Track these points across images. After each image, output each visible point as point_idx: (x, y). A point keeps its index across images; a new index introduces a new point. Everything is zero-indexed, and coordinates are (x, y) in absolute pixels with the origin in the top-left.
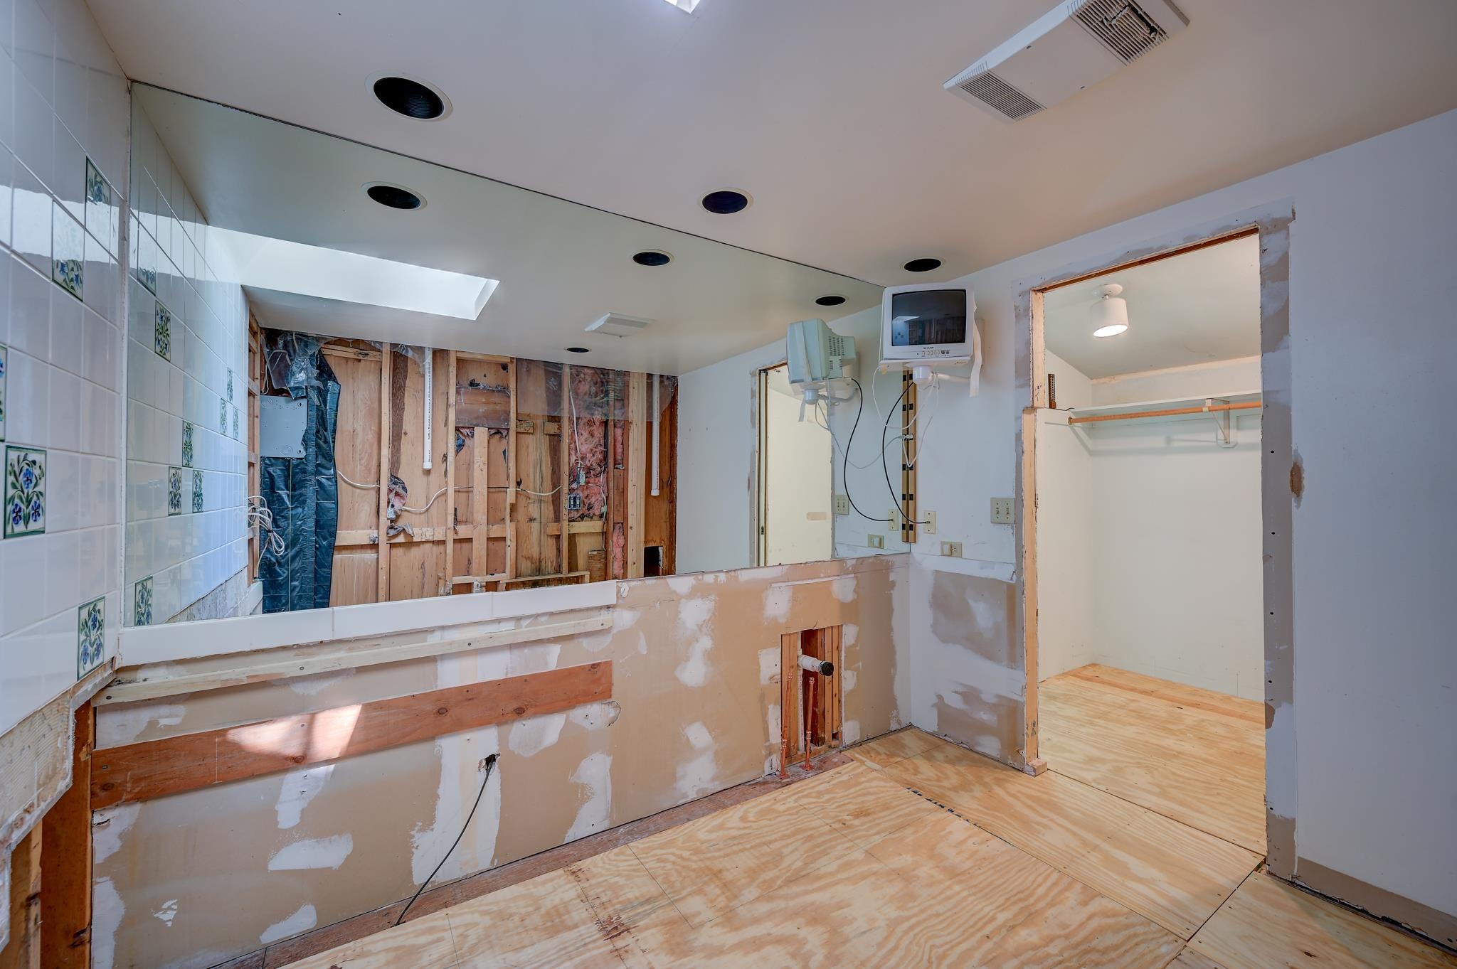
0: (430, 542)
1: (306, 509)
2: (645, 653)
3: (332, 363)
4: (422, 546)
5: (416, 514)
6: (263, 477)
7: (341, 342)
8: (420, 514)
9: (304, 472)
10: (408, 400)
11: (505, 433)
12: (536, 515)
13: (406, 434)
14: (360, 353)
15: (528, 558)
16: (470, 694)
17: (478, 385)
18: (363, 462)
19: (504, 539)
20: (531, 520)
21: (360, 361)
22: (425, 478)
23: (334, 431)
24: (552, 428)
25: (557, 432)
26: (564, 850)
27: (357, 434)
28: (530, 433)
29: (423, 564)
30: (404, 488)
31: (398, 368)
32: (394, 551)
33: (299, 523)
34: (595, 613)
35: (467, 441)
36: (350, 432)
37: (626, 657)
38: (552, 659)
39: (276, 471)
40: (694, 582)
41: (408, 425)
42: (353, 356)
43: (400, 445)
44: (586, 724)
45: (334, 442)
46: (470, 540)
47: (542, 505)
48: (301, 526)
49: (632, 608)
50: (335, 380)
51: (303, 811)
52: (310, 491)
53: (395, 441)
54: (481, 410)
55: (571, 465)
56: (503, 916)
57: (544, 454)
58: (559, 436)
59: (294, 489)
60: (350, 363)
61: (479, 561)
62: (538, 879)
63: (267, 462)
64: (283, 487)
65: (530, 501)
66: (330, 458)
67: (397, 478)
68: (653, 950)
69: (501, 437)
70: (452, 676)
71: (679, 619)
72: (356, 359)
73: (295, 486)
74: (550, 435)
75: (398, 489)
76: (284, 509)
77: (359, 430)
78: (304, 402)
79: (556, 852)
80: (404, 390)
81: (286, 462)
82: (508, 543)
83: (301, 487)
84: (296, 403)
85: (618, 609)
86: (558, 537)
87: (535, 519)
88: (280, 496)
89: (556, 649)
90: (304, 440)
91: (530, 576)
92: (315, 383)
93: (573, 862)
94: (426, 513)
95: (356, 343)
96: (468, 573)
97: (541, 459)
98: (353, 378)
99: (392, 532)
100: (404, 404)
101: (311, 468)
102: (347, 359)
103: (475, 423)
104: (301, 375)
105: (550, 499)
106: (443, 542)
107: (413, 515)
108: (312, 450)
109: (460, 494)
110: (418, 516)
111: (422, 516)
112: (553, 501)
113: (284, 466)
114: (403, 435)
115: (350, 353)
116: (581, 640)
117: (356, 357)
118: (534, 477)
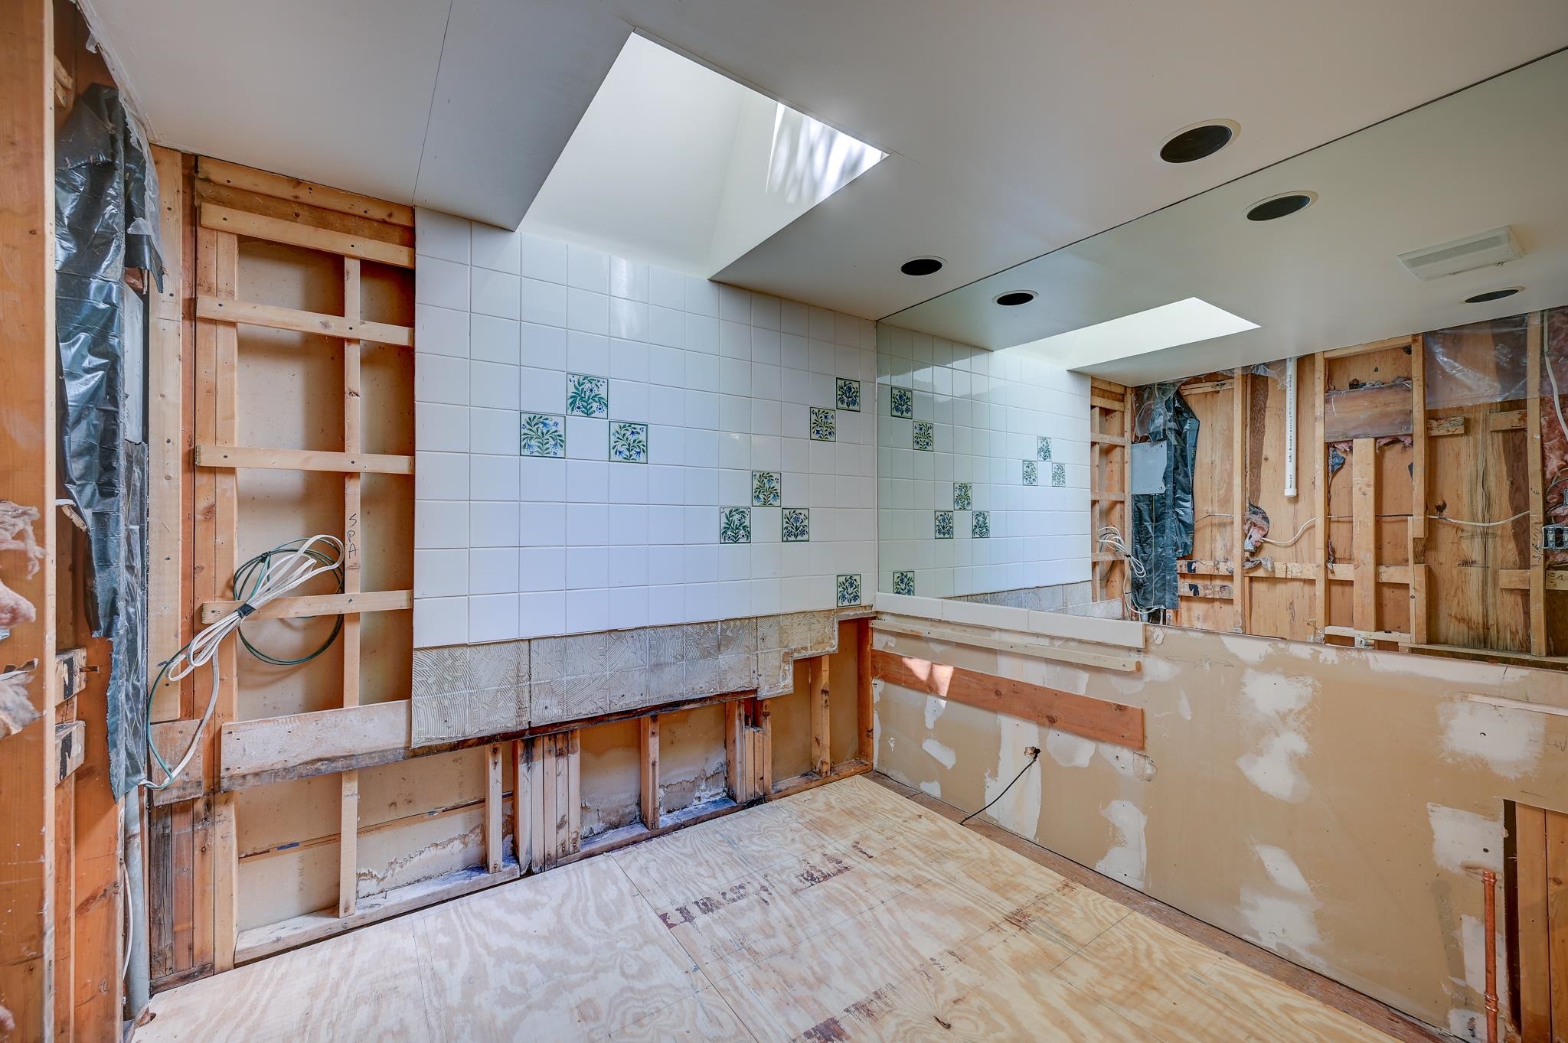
0: (1300, 580)
1: (1165, 538)
2: (1189, 718)
3: (1192, 403)
4: (1289, 584)
5: (1279, 547)
6: (1134, 511)
7: (1196, 380)
8: (1287, 547)
9: (1164, 505)
10: (1269, 421)
11: (1408, 441)
12: (1476, 555)
13: (1266, 459)
14: (1218, 385)
15: (1461, 620)
16: (1017, 689)
17: (1364, 384)
18: (1221, 492)
19: (1406, 586)
20: (1466, 563)
21: (1218, 392)
22: (1291, 507)
23: (1193, 466)
24: (1511, 419)
25: (1517, 424)
26: (1090, 874)
27: (1216, 465)
28: (1457, 435)
29: (1291, 604)
30: (1266, 519)
31: (1258, 390)
32: (1256, 586)
33: (1160, 550)
34: (1124, 653)
35: (1348, 458)
36: (1208, 464)
37: (1163, 714)
38: (1081, 685)
39: (1143, 506)
40: (1270, 650)
41: (1268, 450)
42: (1210, 389)
43: (1260, 472)
44: (1117, 765)
45: (1193, 476)
46: (1350, 583)
47: (1490, 541)
48: (1161, 553)
49: (1168, 658)
50: (1194, 416)
51: (935, 722)
52: (1170, 522)
53: (1255, 468)
54: (1362, 417)
55: (1548, 476)
56: (994, 862)
57: (1491, 462)
58: (1524, 430)
59: (1157, 521)
60: (1209, 397)
61: (1363, 611)
62: (1044, 869)
63: (1137, 499)
64: (1148, 519)
65: (1464, 534)
66: (1189, 490)
67: (1257, 508)
68: (1009, 947)
69: (1405, 447)
70: (1008, 669)
71: (1244, 693)
72: (1215, 392)
73: (1159, 518)
74: (1504, 432)
75: (1257, 519)
76: (1149, 538)
77: (1218, 462)
78: (1164, 444)
79: (1084, 870)
80: (1265, 412)
81: (1149, 497)
82: (1412, 592)
83: (1162, 519)
84: (1158, 446)
85: (1151, 656)
86: (1525, 594)
87: (1473, 562)
88: (1146, 527)
89: (1084, 677)
90: (1165, 478)
91: (1464, 646)
92: (1172, 425)
93: (1079, 882)
94: (1294, 547)
95: (1211, 377)
96: (1351, 625)
97: (1486, 468)
98: (1212, 411)
99: (1248, 565)
100: (1264, 428)
101: (1169, 502)
102: (1206, 394)
103: (1352, 433)
104: (1161, 419)
105: (1509, 531)
106: (1312, 582)
107: (1278, 548)
108: (1170, 485)
109: (1339, 524)
110: (1283, 549)
111: (1289, 550)
112: (1516, 536)
113: (1149, 501)
114: (1263, 461)
115: (1208, 387)
116: (1108, 676)
117: (1213, 390)
118: (1471, 496)
